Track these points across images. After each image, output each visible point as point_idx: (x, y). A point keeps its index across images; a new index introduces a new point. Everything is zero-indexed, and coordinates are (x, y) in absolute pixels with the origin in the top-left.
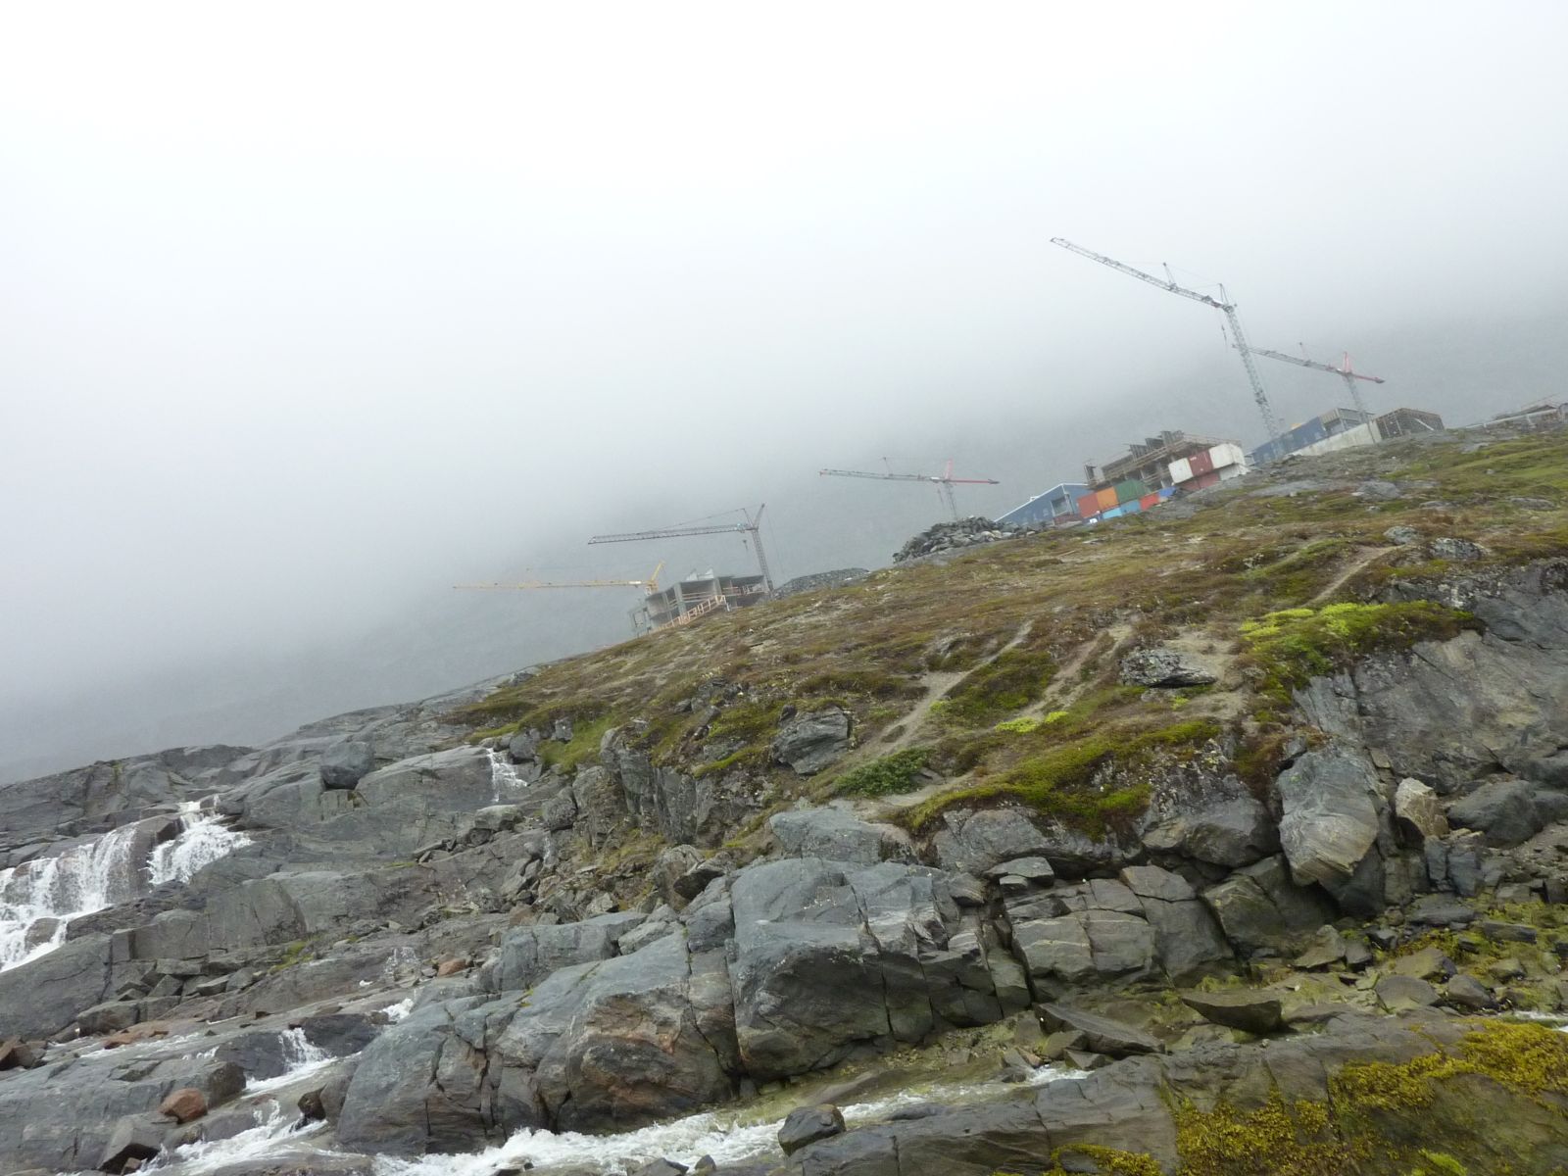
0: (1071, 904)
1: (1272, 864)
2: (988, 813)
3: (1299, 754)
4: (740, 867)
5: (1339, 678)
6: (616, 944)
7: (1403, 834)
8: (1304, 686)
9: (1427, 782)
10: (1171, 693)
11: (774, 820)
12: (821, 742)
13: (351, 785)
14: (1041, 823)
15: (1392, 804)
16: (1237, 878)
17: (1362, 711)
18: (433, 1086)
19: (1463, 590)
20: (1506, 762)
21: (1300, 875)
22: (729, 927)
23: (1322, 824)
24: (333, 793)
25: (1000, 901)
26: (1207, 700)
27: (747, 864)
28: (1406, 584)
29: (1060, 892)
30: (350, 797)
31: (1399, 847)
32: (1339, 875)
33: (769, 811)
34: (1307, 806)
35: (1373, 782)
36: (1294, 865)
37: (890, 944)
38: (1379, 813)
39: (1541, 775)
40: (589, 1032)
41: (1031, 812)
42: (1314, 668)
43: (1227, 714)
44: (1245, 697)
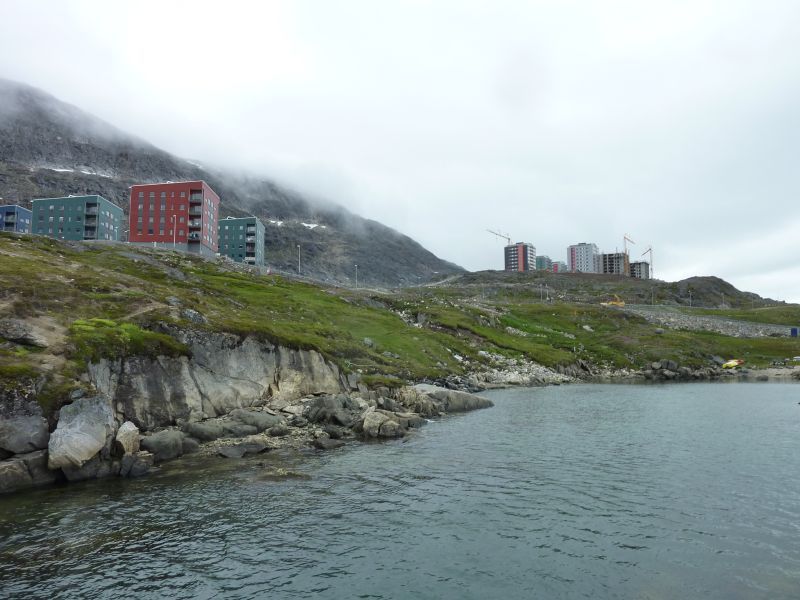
1: (40, 454)
3: (78, 398)
5: (115, 363)
7: (116, 449)
8: (95, 361)
9: (137, 424)
10: (19, 347)
15: (116, 433)
16: (15, 460)
17: (120, 382)
19: (189, 337)
20: (178, 421)
21: (53, 463)
23: (75, 437)
26: (39, 357)
28: (166, 325)
31: (111, 455)
32: (74, 466)
34: (70, 427)
35: (111, 421)
36: (51, 457)
38: (107, 437)
39: (190, 430)
42: (105, 355)
43: (47, 367)
44: (61, 360)
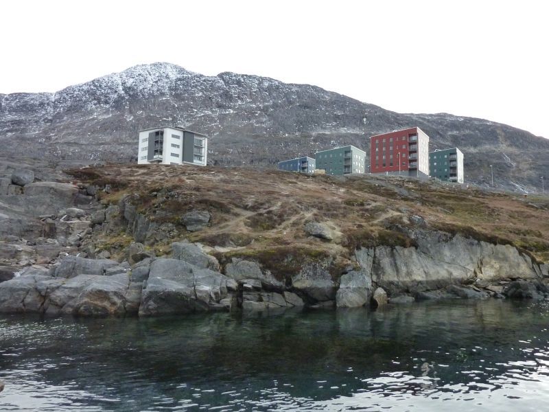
0: (264, 299)
1: (331, 303)
2: (246, 262)
3: (350, 271)
4: (157, 256)
5: (370, 250)
6: (105, 271)
7: (372, 304)
8: (358, 248)
9: (385, 290)
10: (318, 239)
11: (174, 243)
12: (199, 221)
13: (23, 186)
14: (263, 270)
15: (373, 294)
17: (374, 262)
18: (21, 304)
20: (410, 290)
22: (146, 276)
23: (350, 294)
24: (14, 186)
25: (241, 292)
26: (328, 245)
27: (160, 256)
29: (262, 294)
30: (21, 189)
31: (370, 308)
33: (172, 240)
35: (370, 286)
36: (338, 305)
37: (201, 297)
38: (368, 296)
40: (86, 300)
41: (261, 265)
43: (333, 252)
44: (340, 247)
